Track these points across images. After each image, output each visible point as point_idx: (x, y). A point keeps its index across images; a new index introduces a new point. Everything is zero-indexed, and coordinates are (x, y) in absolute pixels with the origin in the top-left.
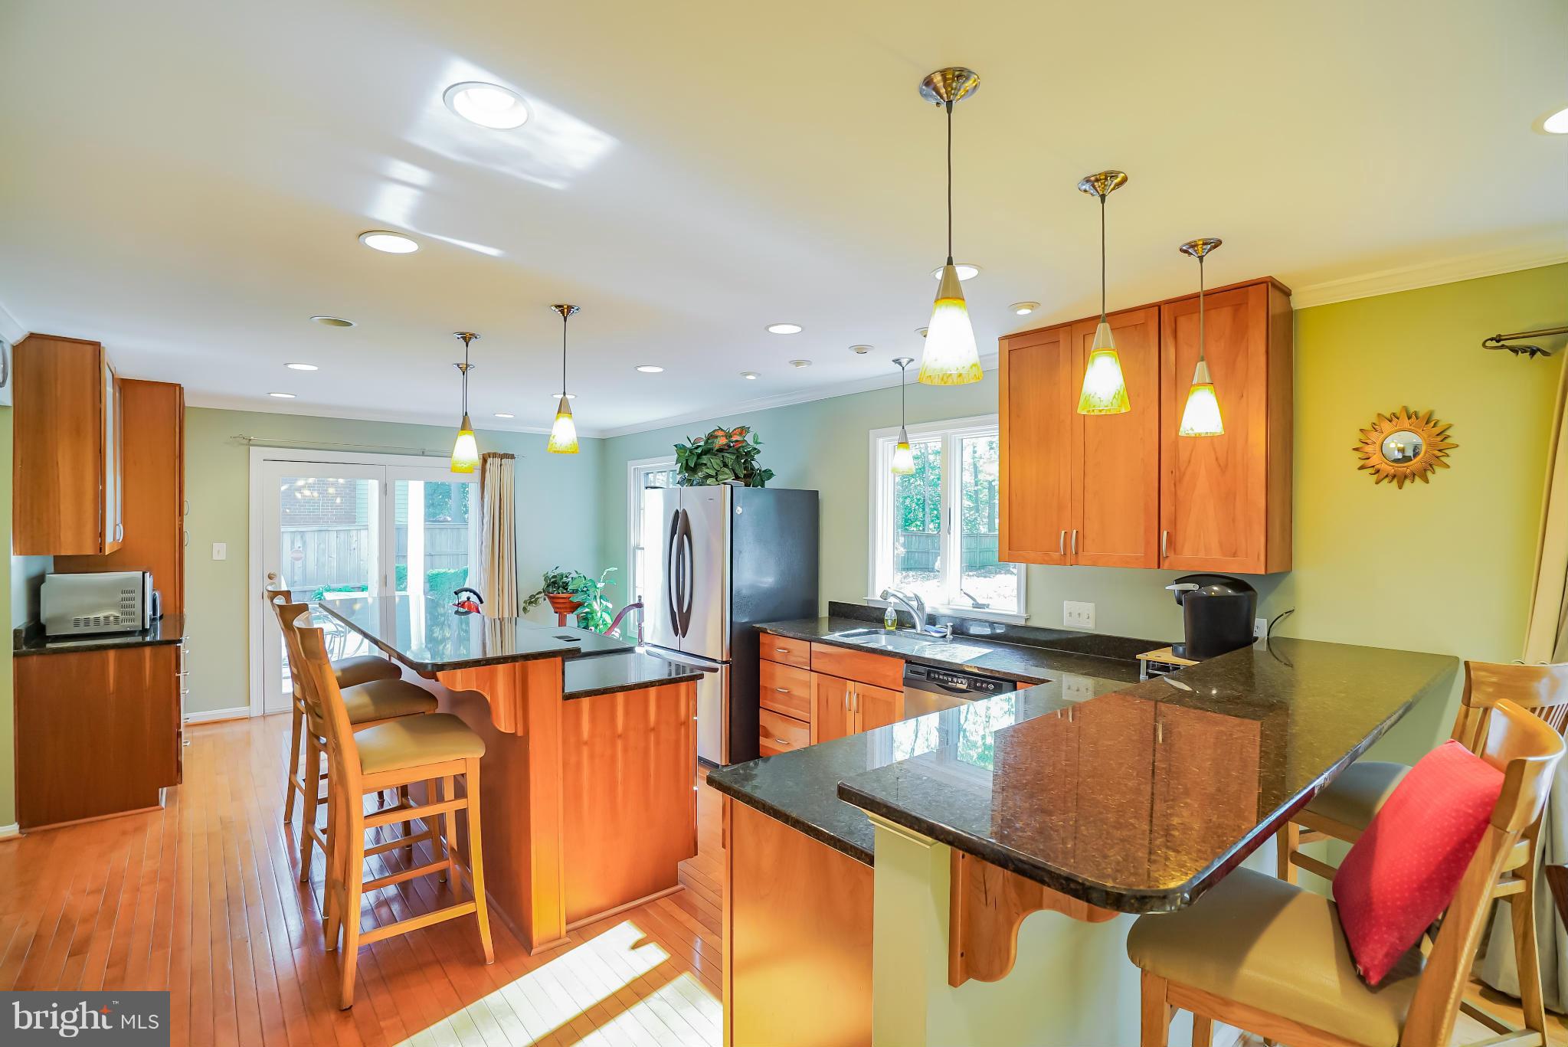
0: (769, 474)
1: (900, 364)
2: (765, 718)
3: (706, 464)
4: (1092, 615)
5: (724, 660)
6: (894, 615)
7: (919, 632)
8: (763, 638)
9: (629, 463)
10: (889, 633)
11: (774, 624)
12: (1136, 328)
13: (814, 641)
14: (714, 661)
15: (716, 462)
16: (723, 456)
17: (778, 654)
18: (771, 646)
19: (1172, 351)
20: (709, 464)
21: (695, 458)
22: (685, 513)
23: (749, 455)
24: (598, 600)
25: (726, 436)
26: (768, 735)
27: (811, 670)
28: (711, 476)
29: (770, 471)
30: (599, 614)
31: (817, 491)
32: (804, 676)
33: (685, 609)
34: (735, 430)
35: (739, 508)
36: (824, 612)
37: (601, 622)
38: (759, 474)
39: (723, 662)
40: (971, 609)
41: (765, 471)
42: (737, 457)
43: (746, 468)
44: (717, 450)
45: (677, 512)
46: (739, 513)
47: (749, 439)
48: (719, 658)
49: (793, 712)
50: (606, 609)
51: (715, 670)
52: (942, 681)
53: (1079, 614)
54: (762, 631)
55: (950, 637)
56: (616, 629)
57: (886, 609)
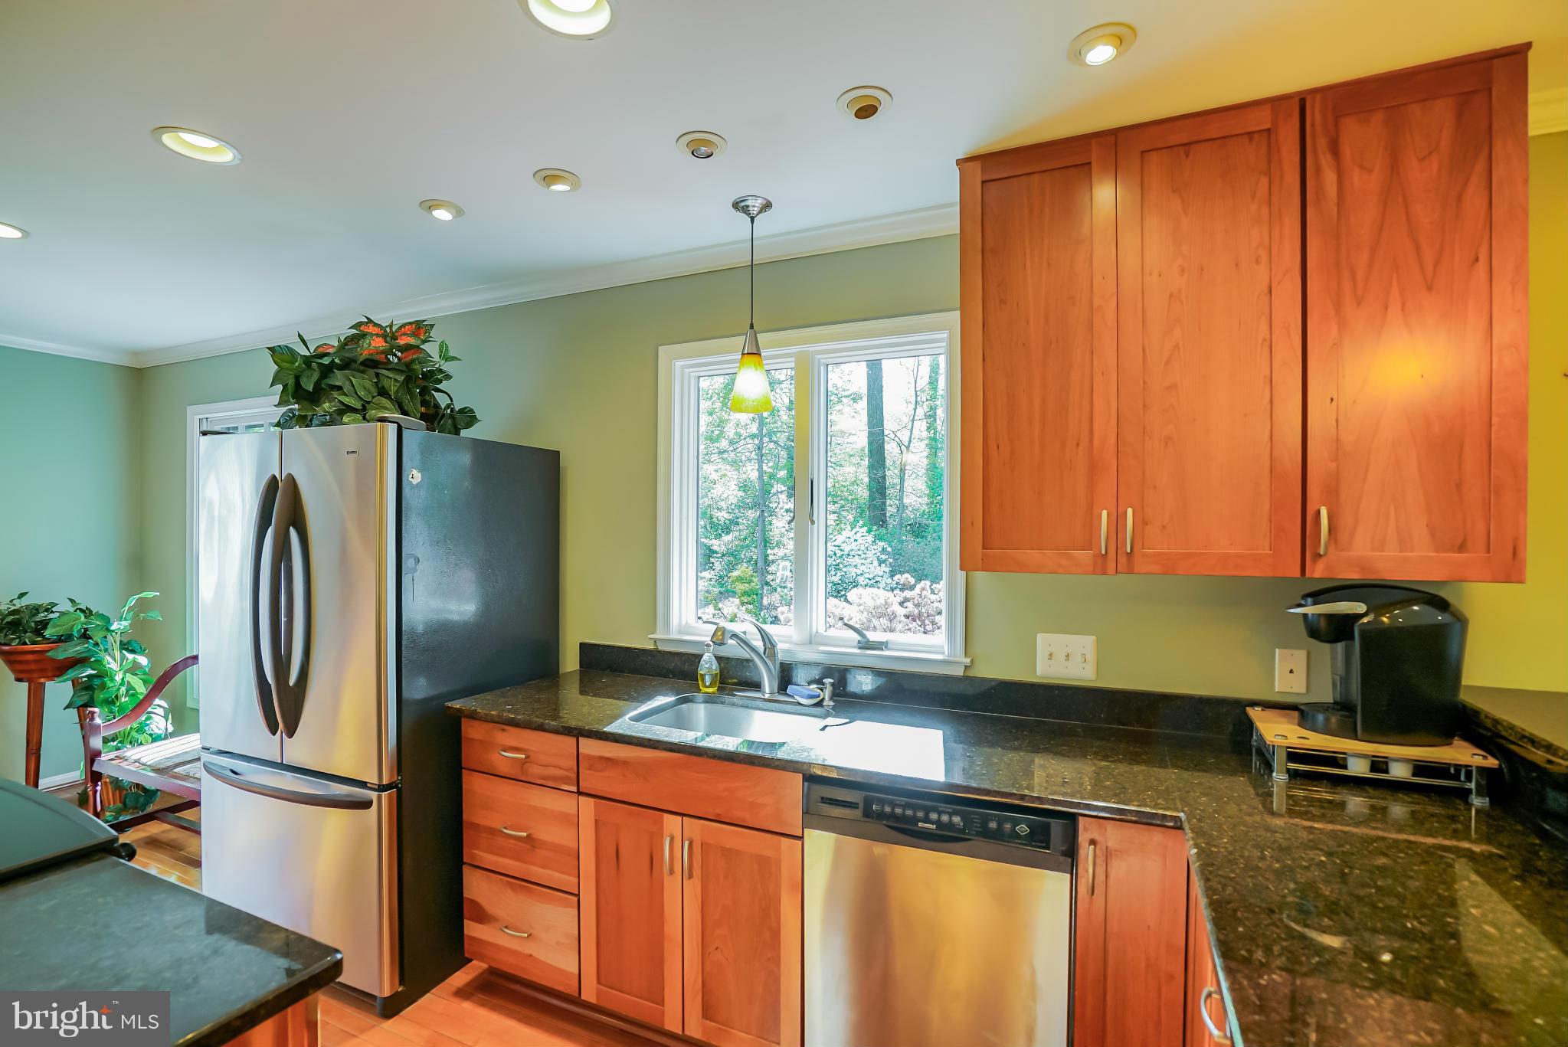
0: (468, 417)
1: (745, 210)
2: (476, 887)
3: (339, 388)
4: (1091, 656)
5: (385, 782)
6: (715, 665)
7: (767, 696)
8: (472, 731)
9: (190, 409)
10: (709, 700)
11: (488, 696)
12: (1251, 139)
13: (584, 736)
14: (363, 784)
15: (363, 384)
16: (377, 375)
17: (504, 759)
18: (487, 745)
19: (1330, 178)
20: (347, 388)
21: (316, 376)
22: (292, 481)
23: (433, 378)
24: (117, 653)
25: (385, 336)
26: (482, 917)
27: (580, 793)
28: (354, 410)
29: (472, 411)
30: (118, 678)
31: (559, 452)
32: (562, 803)
33: (292, 680)
34: (403, 326)
35: (415, 472)
36: (570, 662)
37: (123, 689)
38: (452, 416)
39: (381, 788)
40: (858, 651)
41: (462, 411)
42: (408, 380)
43: (424, 403)
44: (363, 363)
45: (274, 480)
46: (415, 482)
47: (432, 349)
48: (372, 778)
49: (537, 873)
50: (134, 669)
51: (366, 805)
52: (902, 818)
53: (1067, 656)
54: (467, 717)
55: (828, 702)
56: (157, 701)
57: (701, 656)
